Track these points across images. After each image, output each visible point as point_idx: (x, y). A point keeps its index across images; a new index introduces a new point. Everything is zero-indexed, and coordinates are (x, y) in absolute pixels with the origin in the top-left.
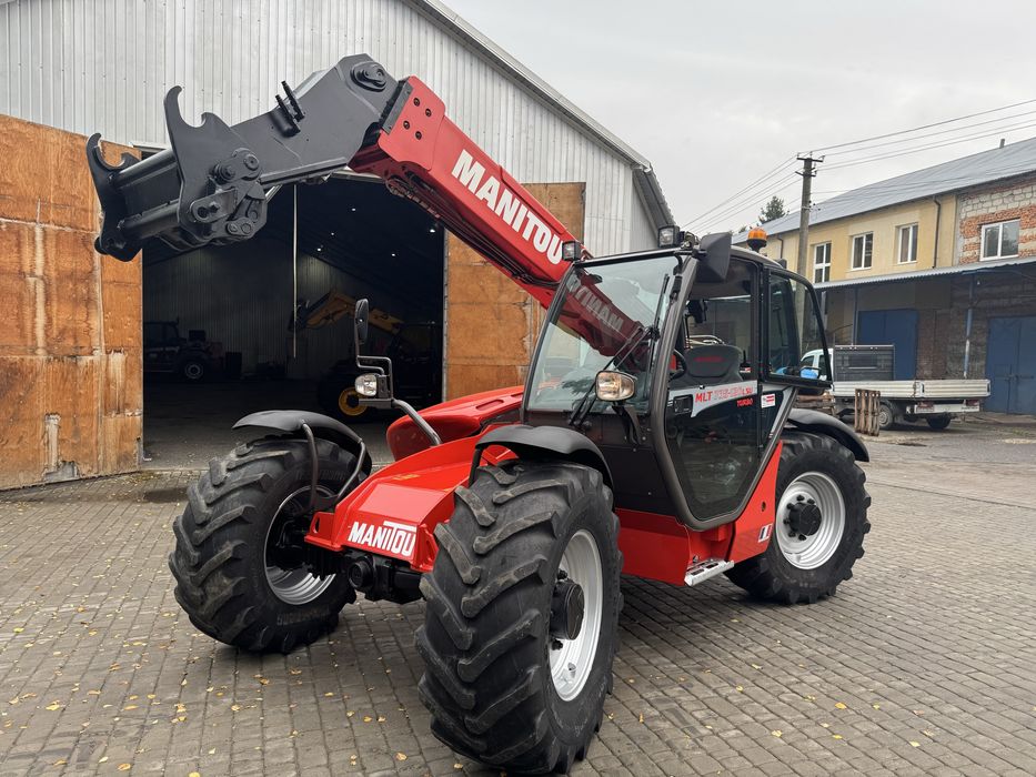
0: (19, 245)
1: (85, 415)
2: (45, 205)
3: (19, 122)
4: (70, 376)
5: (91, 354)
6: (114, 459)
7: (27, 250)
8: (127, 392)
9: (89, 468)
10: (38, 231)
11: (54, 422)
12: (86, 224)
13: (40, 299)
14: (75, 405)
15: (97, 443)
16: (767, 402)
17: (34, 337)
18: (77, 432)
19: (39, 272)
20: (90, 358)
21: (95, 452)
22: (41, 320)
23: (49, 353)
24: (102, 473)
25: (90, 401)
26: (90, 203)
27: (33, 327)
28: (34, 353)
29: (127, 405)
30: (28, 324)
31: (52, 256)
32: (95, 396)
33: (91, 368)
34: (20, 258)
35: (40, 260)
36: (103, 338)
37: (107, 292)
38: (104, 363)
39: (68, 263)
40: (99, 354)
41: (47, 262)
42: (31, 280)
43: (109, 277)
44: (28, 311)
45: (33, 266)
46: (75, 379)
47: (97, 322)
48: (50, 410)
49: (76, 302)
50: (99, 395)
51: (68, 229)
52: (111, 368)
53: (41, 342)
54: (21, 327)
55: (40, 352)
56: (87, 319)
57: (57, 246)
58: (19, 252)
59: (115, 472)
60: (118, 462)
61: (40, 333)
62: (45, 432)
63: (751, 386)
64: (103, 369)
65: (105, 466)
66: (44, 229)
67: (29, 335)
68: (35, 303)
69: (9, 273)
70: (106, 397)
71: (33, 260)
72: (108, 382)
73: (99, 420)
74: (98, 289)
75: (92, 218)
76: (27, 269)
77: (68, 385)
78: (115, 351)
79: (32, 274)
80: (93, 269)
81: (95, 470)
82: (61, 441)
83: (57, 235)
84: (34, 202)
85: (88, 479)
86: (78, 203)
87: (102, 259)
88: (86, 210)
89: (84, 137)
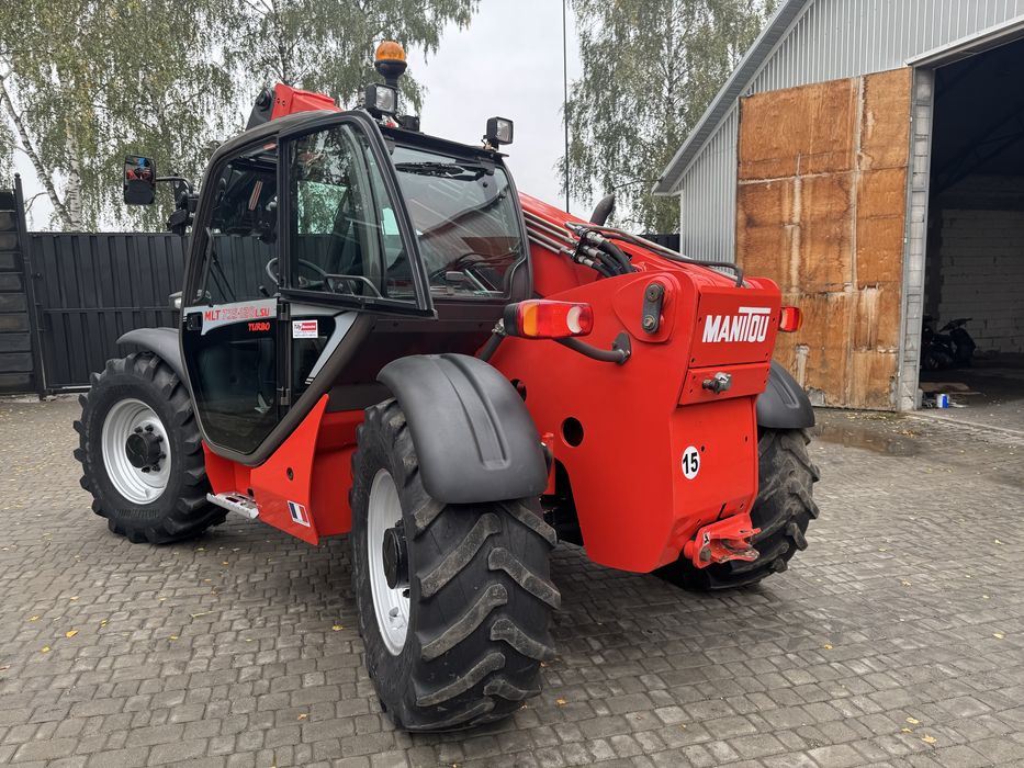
0: (780, 199)
1: (833, 348)
2: (805, 156)
3: (785, 91)
4: (820, 312)
5: (843, 290)
6: (862, 394)
7: (786, 202)
8: (881, 328)
9: (835, 398)
10: (797, 183)
11: (804, 351)
12: (843, 164)
13: (796, 242)
14: (824, 337)
15: (845, 376)
16: (303, 331)
17: (789, 277)
18: (824, 364)
19: (796, 219)
20: (842, 294)
21: (842, 385)
22: (795, 261)
23: (802, 290)
24: (848, 405)
25: (839, 335)
26: (848, 143)
27: (789, 268)
28: (788, 291)
29: (880, 342)
30: (785, 267)
31: (808, 203)
32: (844, 331)
33: (842, 303)
34: (781, 210)
35: (797, 209)
36: (855, 274)
37: (862, 229)
38: (856, 298)
39: (822, 208)
40: (850, 290)
41: (803, 210)
42: (789, 227)
43: (866, 212)
44: (785, 255)
45: (791, 214)
46: (825, 313)
47: (849, 259)
48: (800, 341)
49: (829, 242)
50: (849, 331)
51: (825, 175)
52: (863, 304)
53: (795, 281)
54: (778, 269)
55: (794, 290)
56: (839, 257)
57: (813, 193)
58: (780, 205)
59: (863, 407)
60: (867, 398)
61: (794, 273)
62: (795, 360)
63: (268, 307)
64: (854, 304)
65: (852, 399)
66: (802, 180)
67: (785, 277)
68: (791, 247)
69: (772, 224)
70: (856, 332)
71: (791, 209)
72: (859, 317)
73: (848, 354)
74: (852, 226)
75: (850, 157)
76: (786, 218)
77: (818, 319)
78: (869, 287)
79: (791, 222)
80: (849, 207)
81: (842, 401)
82: (808, 369)
83: (815, 183)
84: (795, 158)
85: (833, 408)
86: (836, 147)
87: (858, 195)
88: (844, 152)
89: (845, 80)
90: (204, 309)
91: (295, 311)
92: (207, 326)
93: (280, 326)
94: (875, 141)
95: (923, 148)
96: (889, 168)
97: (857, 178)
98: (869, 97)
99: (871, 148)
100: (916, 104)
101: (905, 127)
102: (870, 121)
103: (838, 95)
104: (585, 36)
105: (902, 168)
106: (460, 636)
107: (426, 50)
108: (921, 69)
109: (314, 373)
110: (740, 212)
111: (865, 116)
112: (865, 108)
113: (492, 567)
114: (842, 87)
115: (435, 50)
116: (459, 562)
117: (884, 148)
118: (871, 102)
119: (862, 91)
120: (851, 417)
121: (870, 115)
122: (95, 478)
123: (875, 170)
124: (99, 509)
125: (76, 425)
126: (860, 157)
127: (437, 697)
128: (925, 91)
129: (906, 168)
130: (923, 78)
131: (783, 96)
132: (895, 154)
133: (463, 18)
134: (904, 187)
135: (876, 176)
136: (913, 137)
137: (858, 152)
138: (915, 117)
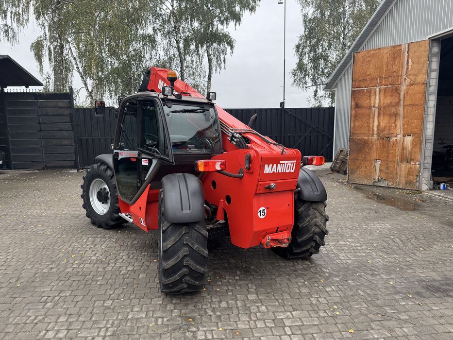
0: (370, 97)
1: (391, 161)
2: (381, 78)
3: (373, 50)
4: (386, 146)
5: (396, 137)
6: (404, 182)
7: (373, 97)
8: (413, 154)
9: (392, 183)
10: (378, 90)
11: (379, 162)
12: (398, 82)
13: (376, 115)
14: (387, 157)
15: (396, 174)
16: (145, 163)
17: (373, 130)
18: (387, 168)
19: (377, 105)
20: (396, 138)
21: (395, 177)
22: (376, 123)
23: (378, 136)
24: (397, 187)
25: (394, 156)
26: (400, 72)
27: (373, 126)
28: (373, 136)
29: (412, 160)
30: (371, 125)
31: (382, 98)
32: (397, 154)
33: (396, 142)
34: (370, 101)
35: (377, 101)
36: (402, 130)
37: (406, 110)
38: (402, 140)
39: (388, 100)
40: (400, 137)
41: (380, 101)
42: (373, 109)
43: (407, 103)
44: (371, 120)
45: (375, 103)
46: (388, 146)
47: (400, 123)
48: (377, 158)
49: (391, 116)
50: (399, 154)
51: (390, 86)
52: (405, 143)
53: (375, 132)
54: (368, 126)
55: (375, 136)
56: (395, 122)
57: (384, 94)
58: (370, 99)
59: (404, 188)
60: (406, 184)
61: (375, 129)
62: (375, 166)
64: (401, 143)
65: (399, 184)
66: (380, 88)
67: (371, 130)
68: (374, 117)
69: (366, 107)
70: (402, 154)
71: (375, 101)
72: (403, 148)
73: (398, 165)
74: (401, 108)
75: (401, 79)
76: (372, 105)
77: (385, 149)
78: (408, 135)
79: (374, 107)
80: (400, 100)
81: (395, 185)
82: (380, 170)
83: (385, 90)
84: (377, 79)
85: (391, 187)
86: (395, 74)
87: (404, 95)
88: (398, 76)
89: (400, 45)
90: (119, 151)
91: (143, 156)
92: (120, 157)
93: (139, 160)
94: (412, 72)
95: (435, 75)
96: (418, 84)
97: (403, 88)
98: (410, 53)
99: (410, 75)
100: (431, 56)
101: (426, 65)
102: (410, 63)
103: (396, 52)
104: (305, 16)
105: (424, 84)
106: (174, 263)
107: (236, 24)
108: (434, 40)
109: (147, 177)
110: (353, 102)
111: (408, 61)
112: (408, 57)
113: (185, 243)
114: (398, 48)
115: (239, 24)
116: (174, 240)
117: (416, 75)
118: (411, 55)
119: (407, 50)
120: (397, 192)
121: (410, 61)
122: (87, 205)
123: (412, 85)
124: (88, 215)
125: (82, 187)
126: (405, 79)
127: (168, 281)
128: (436, 49)
129: (426, 84)
130: (435, 44)
131: (372, 52)
132: (421, 78)
133: (252, 9)
134: (425, 93)
135: (412, 87)
136: (429, 70)
137: (405, 77)
138: (431, 61)
